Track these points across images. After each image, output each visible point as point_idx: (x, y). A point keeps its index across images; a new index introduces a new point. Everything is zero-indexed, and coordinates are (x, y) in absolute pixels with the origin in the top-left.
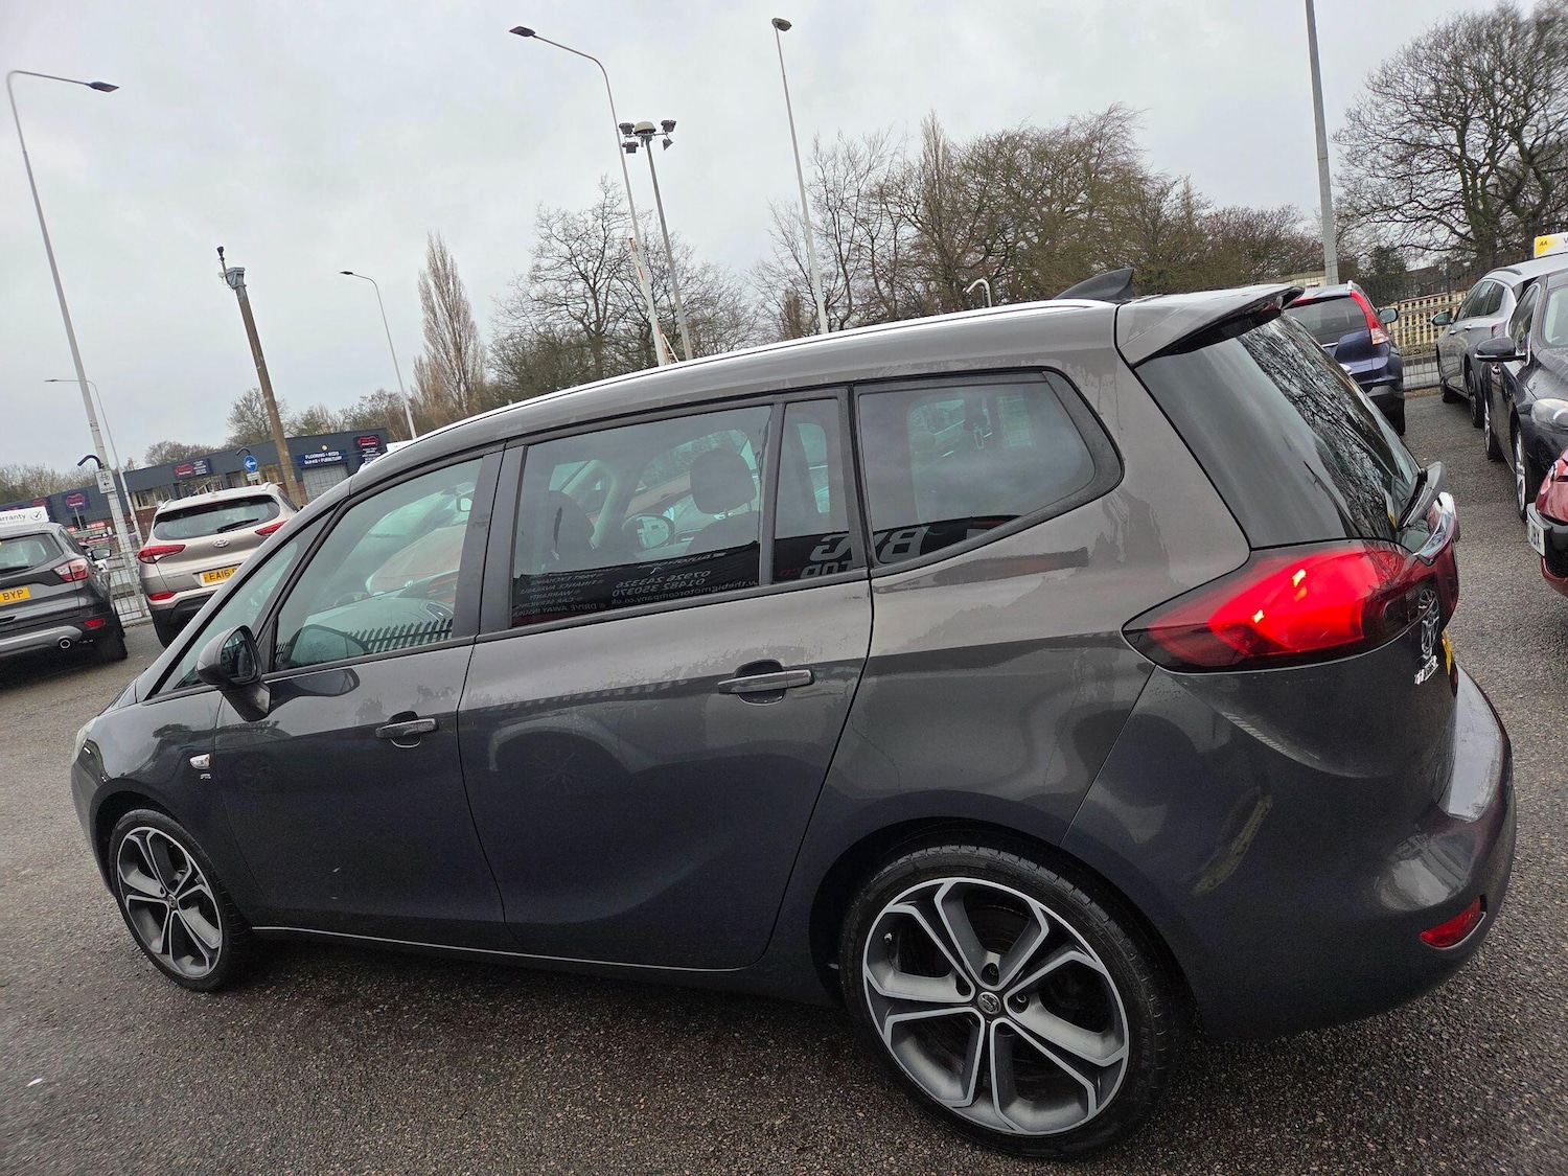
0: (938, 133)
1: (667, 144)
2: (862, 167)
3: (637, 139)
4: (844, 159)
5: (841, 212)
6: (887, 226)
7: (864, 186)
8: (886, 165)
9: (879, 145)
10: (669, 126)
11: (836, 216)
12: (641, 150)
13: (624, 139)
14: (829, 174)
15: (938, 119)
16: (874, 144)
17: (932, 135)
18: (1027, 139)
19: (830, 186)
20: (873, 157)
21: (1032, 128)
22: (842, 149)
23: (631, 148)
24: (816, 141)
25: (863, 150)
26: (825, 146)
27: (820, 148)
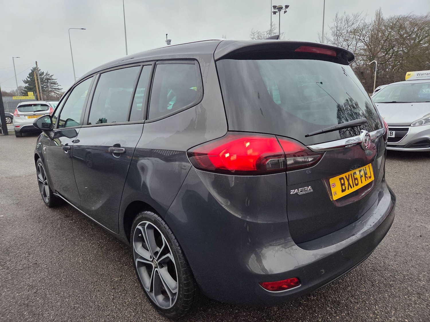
0: (381, 15)
1: (285, 12)
2: (350, 24)
3: (277, 10)
4: (345, 20)
5: (341, 37)
6: (354, 42)
7: (349, 29)
8: (358, 23)
9: (357, 17)
10: (287, 7)
11: (338, 38)
12: (278, 14)
13: (273, 10)
14: (339, 25)
15: (382, 11)
16: (356, 16)
17: (378, 15)
18: (411, 18)
19: (338, 29)
20: (354, 21)
21: (413, 15)
22: (345, 17)
23: (275, 13)
24: (337, 15)
25: (352, 18)
26: (340, 16)
27: (337, 17)
